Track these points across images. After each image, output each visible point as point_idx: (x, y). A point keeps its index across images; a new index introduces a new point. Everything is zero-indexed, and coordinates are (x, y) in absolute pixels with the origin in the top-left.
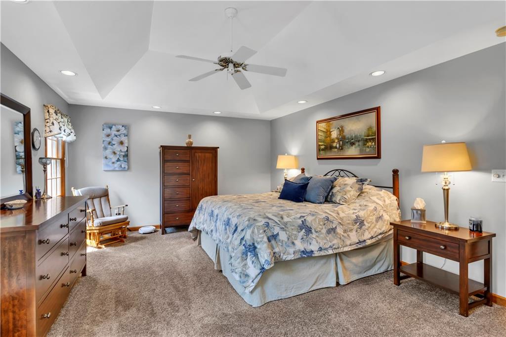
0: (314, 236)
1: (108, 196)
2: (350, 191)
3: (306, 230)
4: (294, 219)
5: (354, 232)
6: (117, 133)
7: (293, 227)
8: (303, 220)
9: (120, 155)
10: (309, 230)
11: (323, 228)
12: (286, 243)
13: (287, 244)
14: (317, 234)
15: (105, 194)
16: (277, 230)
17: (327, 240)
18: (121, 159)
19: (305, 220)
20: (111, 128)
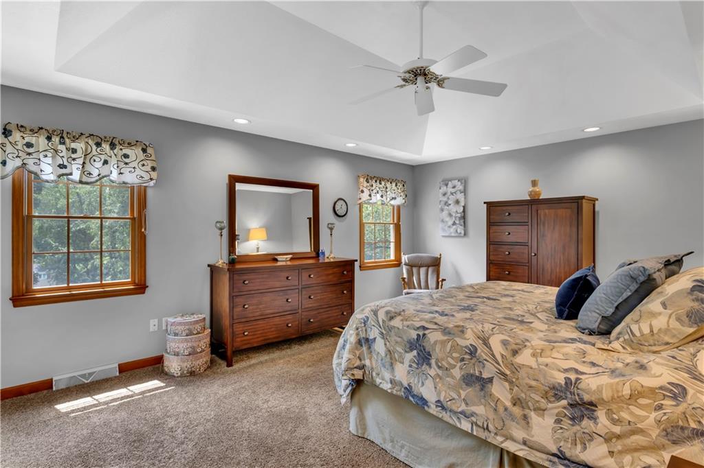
0: (432, 372)
1: (439, 267)
2: (654, 315)
3: (418, 354)
4: (408, 326)
5: (549, 421)
6: (453, 190)
7: (399, 339)
8: (421, 333)
9: (456, 217)
10: (424, 357)
11: (455, 366)
12: (382, 360)
13: (384, 361)
14: (440, 372)
15: (435, 263)
16: (374, 333)
17: (460, 396)
18: (457, 222)
19: (424, 335)
20: (447, 185)
